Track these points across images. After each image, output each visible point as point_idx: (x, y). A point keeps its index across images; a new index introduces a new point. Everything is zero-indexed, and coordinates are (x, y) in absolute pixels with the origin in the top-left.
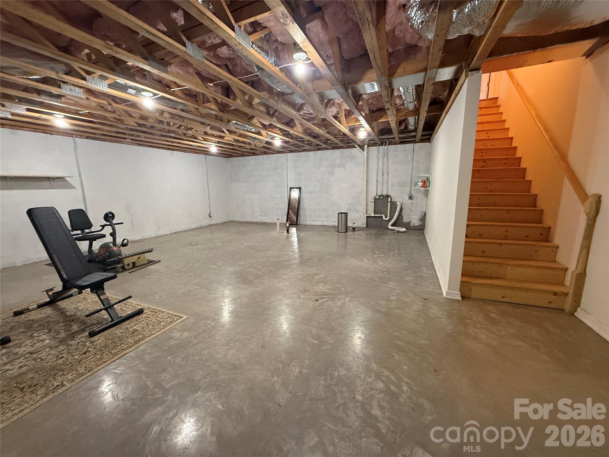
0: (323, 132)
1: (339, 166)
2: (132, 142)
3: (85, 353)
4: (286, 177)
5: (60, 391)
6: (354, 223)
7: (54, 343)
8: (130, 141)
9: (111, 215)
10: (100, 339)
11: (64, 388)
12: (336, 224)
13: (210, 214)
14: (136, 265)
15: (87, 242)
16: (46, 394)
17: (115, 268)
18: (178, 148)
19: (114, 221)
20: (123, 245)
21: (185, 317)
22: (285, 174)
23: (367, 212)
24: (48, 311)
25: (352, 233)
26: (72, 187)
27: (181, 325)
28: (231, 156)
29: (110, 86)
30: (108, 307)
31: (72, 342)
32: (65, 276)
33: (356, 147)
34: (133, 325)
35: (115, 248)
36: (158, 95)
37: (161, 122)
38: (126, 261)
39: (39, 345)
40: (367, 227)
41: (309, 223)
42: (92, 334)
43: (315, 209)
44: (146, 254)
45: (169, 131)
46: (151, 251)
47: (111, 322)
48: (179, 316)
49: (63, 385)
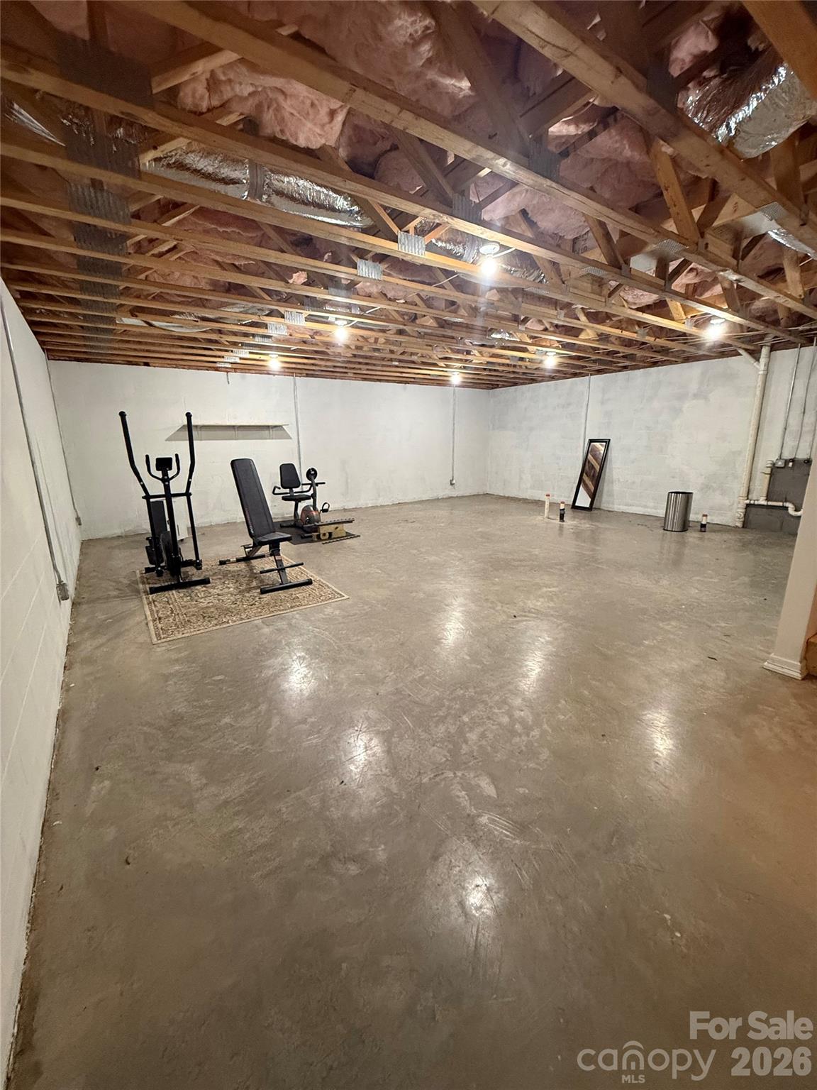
0: (635, 335)
1: (696, 396)
2: (355, 376)
3: (252, 605)
4: (583, 421)
5: (225, 626)
6: (706, 516)
7: (236, 592)
8: (352, 375)
9: (313, 472)
10: (267, 597)
11: (228, 625)
12: (662, 513)
13: (451, 481)
14: (333, 537)
15: (293, 503)
16: (216, 625)
17: (311, 537)
18: (412, 380)
19: (316, 481)
20: (325, 511)
21: (346, 597)
22: (583, 414)
23: (748, 496)
24: (242, 565)
25: (697, 535)
26: (289, 438)
27: (338, 603)
28: (496, 386)
29: (307, 319)
30: (281, 569)
31: (247, 595)
32: (252, 532)
33: (740, 355)
34: (297, 592)
35: (314, 513)
36: (353, 321)
37: (377, 350)
38: (323, 530)
39: (226, 590)
40: (743, 527)
41: (618, 507)
42: (263, 592)
43: (634, 483)
44: (344, 524)
45: (391, 360)
46: (351, 522)
47: (281, 584)
48: (341, 595)
49: (228, 622)
